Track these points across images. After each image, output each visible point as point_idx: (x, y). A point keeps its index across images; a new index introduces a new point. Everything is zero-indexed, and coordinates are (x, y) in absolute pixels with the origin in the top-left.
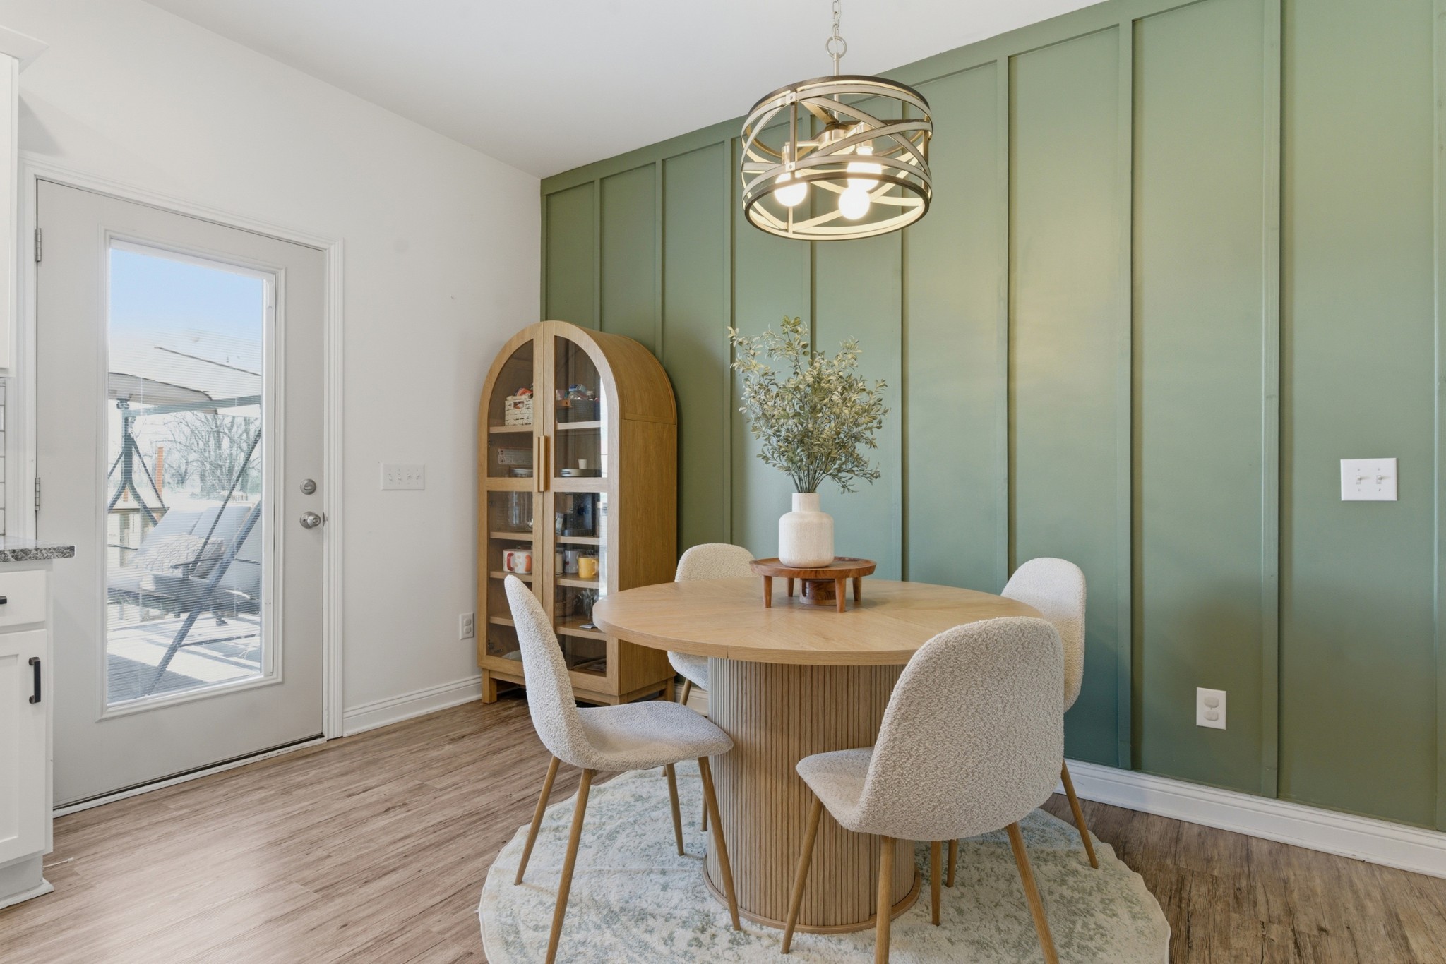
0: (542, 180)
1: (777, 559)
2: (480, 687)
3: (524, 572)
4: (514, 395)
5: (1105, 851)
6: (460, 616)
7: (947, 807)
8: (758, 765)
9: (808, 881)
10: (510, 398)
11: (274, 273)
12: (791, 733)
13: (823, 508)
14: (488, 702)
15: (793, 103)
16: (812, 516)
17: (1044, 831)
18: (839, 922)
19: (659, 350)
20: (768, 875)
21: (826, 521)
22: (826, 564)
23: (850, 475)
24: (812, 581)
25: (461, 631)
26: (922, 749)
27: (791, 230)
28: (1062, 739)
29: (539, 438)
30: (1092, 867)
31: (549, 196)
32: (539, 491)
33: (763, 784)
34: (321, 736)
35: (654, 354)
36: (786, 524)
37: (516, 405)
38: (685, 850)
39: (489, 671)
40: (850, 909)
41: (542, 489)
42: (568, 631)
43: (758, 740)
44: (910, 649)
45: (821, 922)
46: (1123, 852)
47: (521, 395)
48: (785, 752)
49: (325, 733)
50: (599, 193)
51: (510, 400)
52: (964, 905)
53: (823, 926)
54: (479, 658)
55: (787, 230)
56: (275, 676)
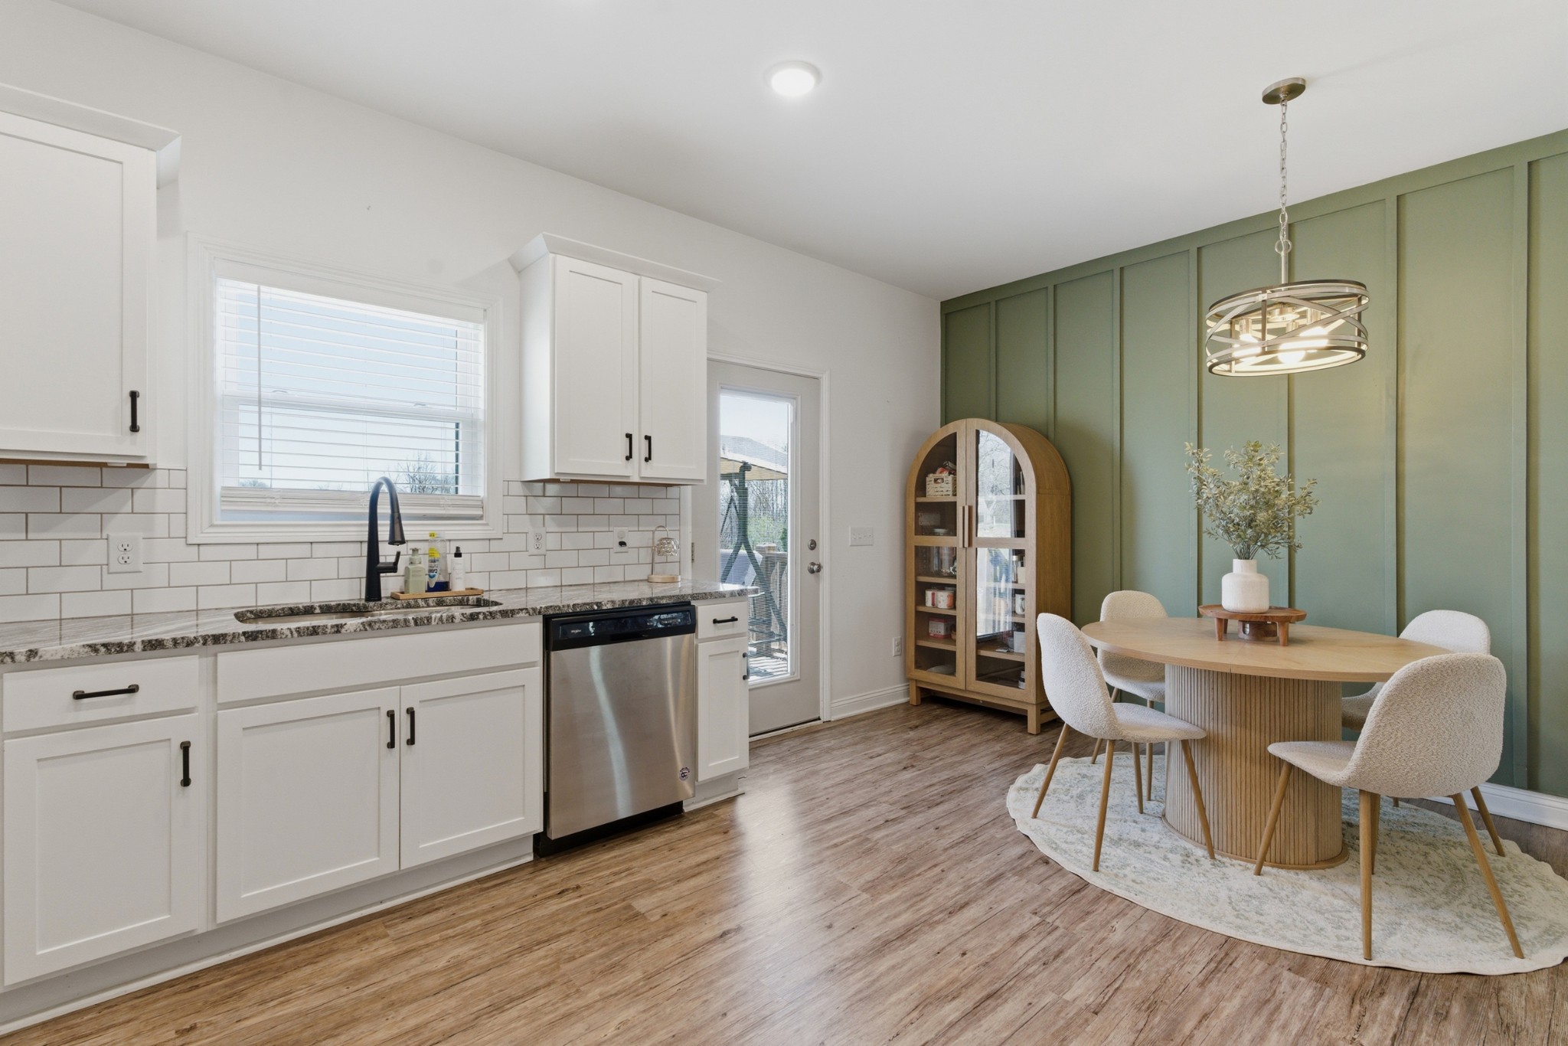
0: (941, 303)
1: (1221, 606)
2: (908, 693)
3: (946, 607)
4: (934, 472)
5: (1510, 846)
6: (893, 639)
7: (1417, 774)
8: (1225, 749)
9: (1277, 825)
10: (931, 475)
11: (794, 399)
12: (1253, 728)
13: (1260, 570)
14: (915, 704)
15: (1263, 301)
16: (1254, 577)
17: (1445, 828)
18: (1292, 862)
19: (1051, 435)
20: (1234, 826)
21: (1265, 580)
22: (1263, 611)
23: (1277, 546)
24: (1251, 623)
25: (894, 649)
26: (1399, 735)
27: (1233, 370)
28: (1502, 739)
29: (964, 508)
30: (1499, 854)
31: (947, 315)
32: (964, 547)
33: (1229, 762)
34: (819, 719)
35: (1047, 437)
36: (1227, 581)
37: (936, 481)
38: (1144, 811)
39: (916, 680)
40: (1301, 854)
41: (966, 545)
42: (984, 653)
43: (1224, 732)
44: (1387, 671)
45: (1278, 860)
46: (1526, 848)
47: (941, 473)
48: (1248, 740)
49: (821, 717)
50: (994, 312)
51: (931, 477)
52: (1390, 865)
53: (1281, 864)
54: (905, 668)
55: (1230, 371)
56: (796, 674)
